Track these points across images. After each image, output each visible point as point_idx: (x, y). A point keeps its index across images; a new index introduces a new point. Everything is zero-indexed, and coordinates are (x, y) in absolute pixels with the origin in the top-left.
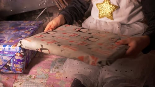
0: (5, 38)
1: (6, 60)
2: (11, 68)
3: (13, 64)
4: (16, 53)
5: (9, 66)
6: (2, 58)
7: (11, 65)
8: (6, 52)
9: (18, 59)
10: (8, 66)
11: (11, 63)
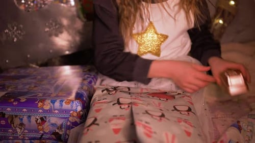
0: (49, 90)
1: (56, 124)
2: (62, 137)
3: (66, 131)
4: (72, 112)
5: (60, 133)
6: (49, 121)
7: (63, 132)
8: (56, 111)
9: (74, 121)
10: (58, 133)
11: (63, 130)
